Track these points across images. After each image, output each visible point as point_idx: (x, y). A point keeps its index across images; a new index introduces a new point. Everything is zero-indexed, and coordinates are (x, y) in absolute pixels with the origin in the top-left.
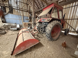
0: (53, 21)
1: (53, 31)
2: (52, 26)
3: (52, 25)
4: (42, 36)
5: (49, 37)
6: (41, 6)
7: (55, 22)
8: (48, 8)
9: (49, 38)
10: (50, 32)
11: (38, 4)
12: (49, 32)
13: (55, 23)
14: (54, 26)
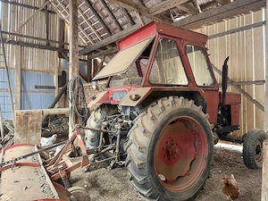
0: (159, 102)
1: (167, 151)
2: (151, 127)
3: (153, 118)
4: (117, 185)
5: (144, 186)
6: (120, 21)
7: (167, 106)
8: (135, 39)
9: (145, 193)
10: (146, 156)
11: (105, 12)
12: (140, 154)
13: (169, 110)
14: (162, 126)
